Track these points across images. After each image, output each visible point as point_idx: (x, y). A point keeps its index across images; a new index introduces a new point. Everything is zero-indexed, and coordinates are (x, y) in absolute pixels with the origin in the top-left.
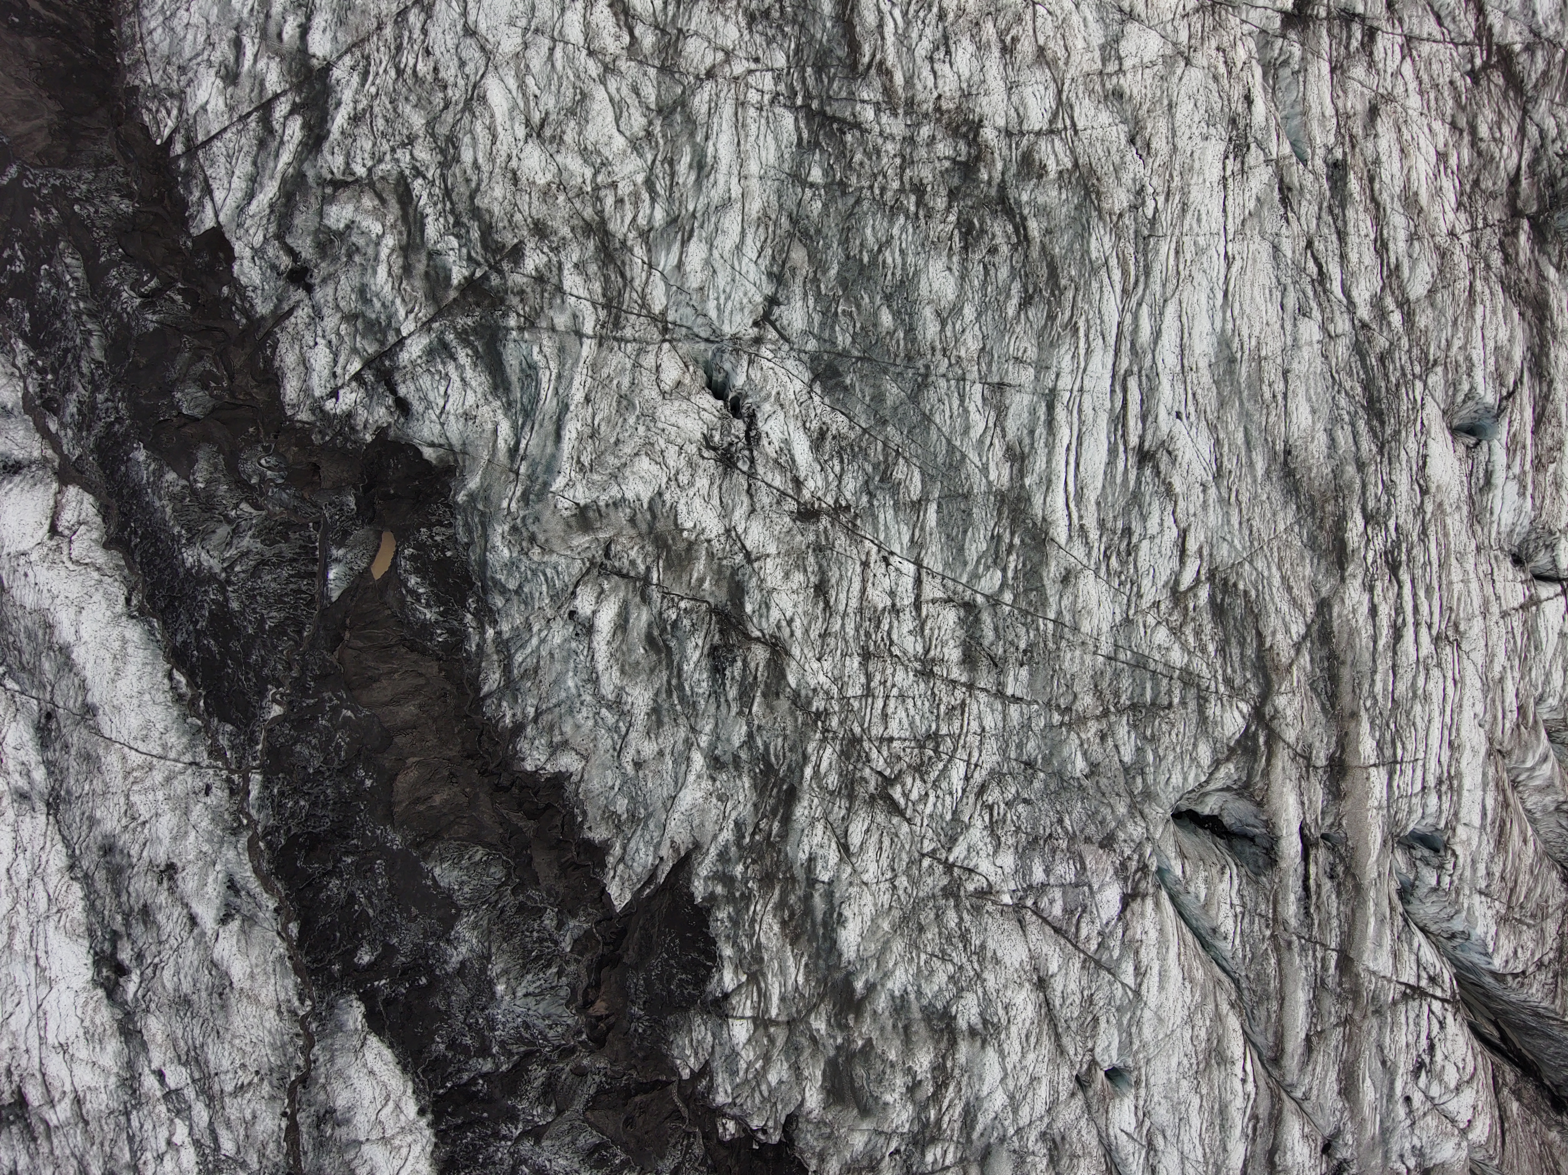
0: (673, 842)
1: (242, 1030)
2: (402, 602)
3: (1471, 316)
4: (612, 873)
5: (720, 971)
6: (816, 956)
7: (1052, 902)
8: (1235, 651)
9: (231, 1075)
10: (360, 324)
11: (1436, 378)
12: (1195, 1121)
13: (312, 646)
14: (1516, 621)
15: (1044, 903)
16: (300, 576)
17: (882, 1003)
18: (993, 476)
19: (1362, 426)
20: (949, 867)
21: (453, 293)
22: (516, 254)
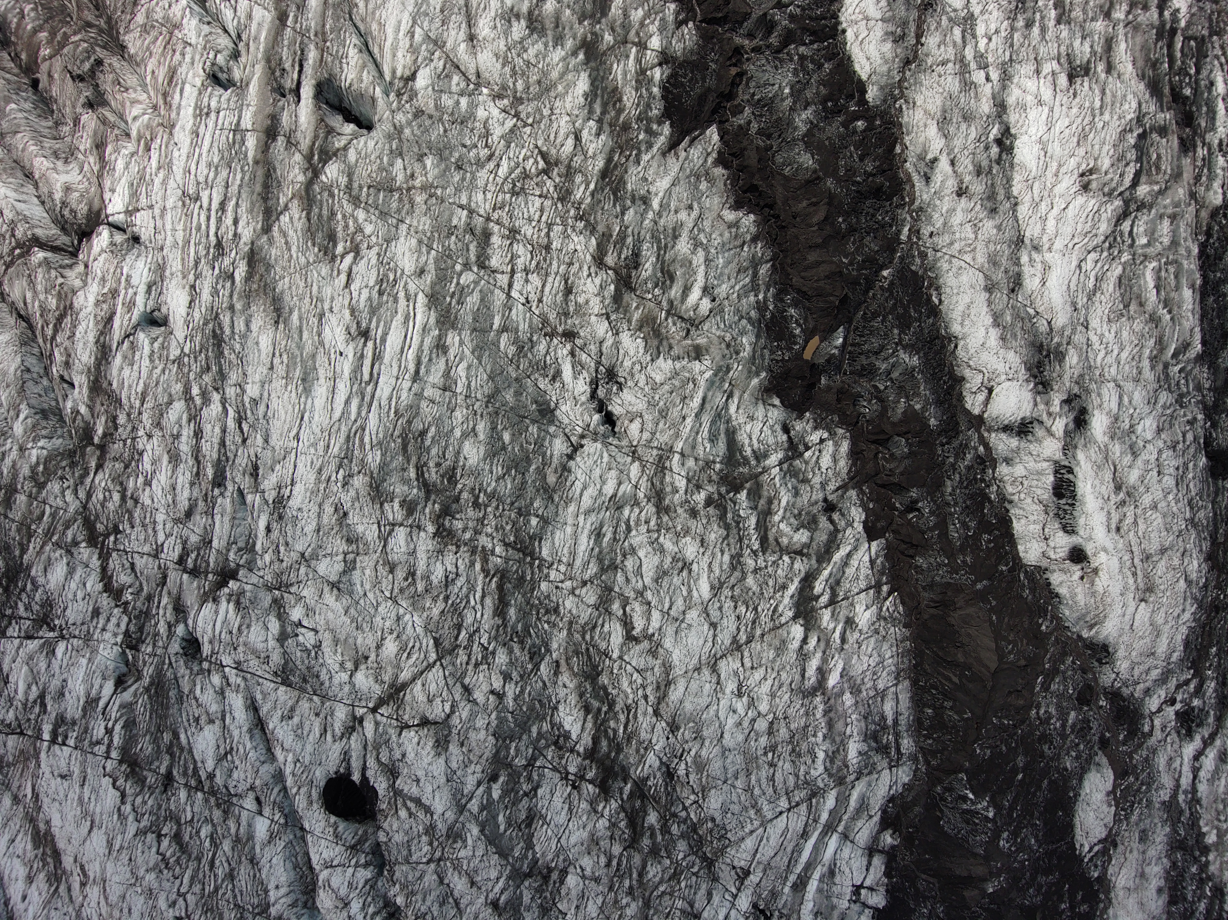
1: (937, 96)
2: (806, 320)
3: (146, 386)
4: (715, 147)
5: (662, 79)
6: (605, 78)
7: (458, 84)
8: (325, 212)
9: (949, 72)
10: (801, 476)
11: (174, 353)
13: (860, 304)
14: (143, 201)
15: (463, 84)
16: (859, 345)
17: (570, 44)
18: (457, 339)
19: (227, 331)
20: (517, 115)
21: (748, 485)
22: (709, 502)
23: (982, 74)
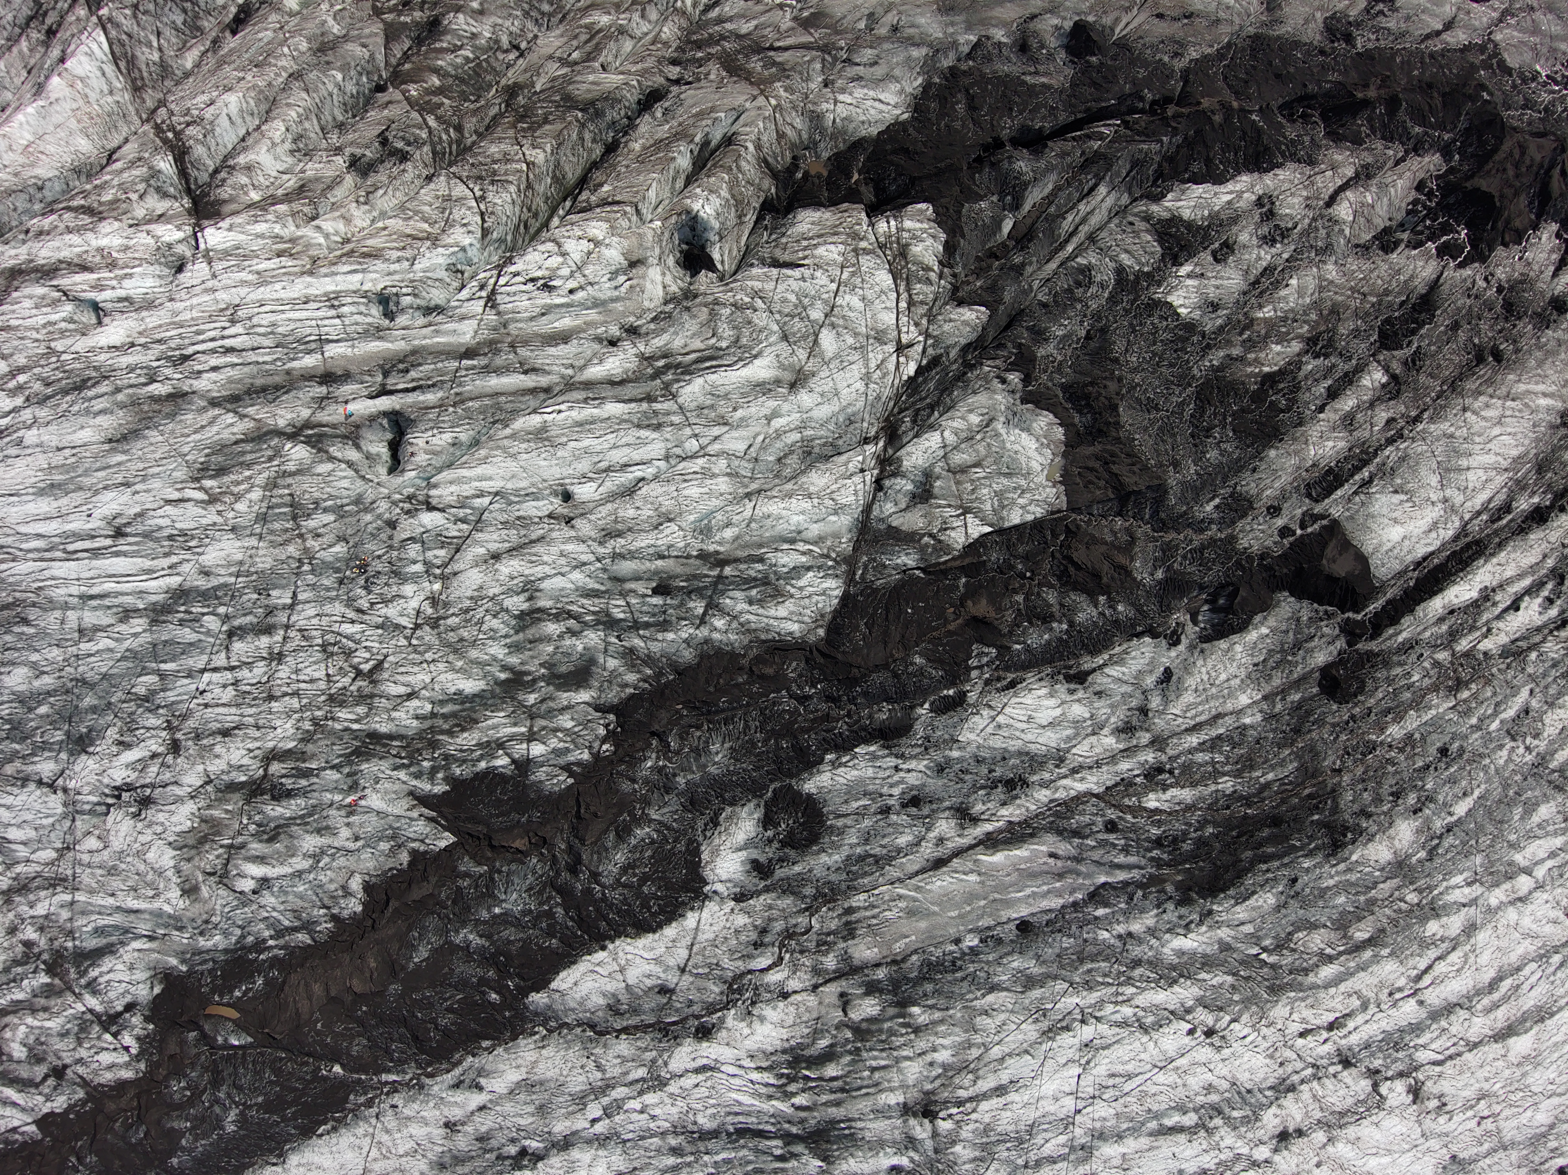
0: (408, 809)
1: (557, 1069)
2: (252, 998)
4: (431, 846)
5: (496, 768)
6: (486, 706)
7: (436, 557)
8: (249, 457)
9: (589, 1076)
10: (83, 1036)
11: (58, 345)
12: (586, 442)
14: (218, 266)
15: (438, 562)
17: (514, 660)
18: (139, 629)
19: (90, 393)
20: (417, 626)
21: (57, 981)
22: (28, 944)
23: (598, 1113)
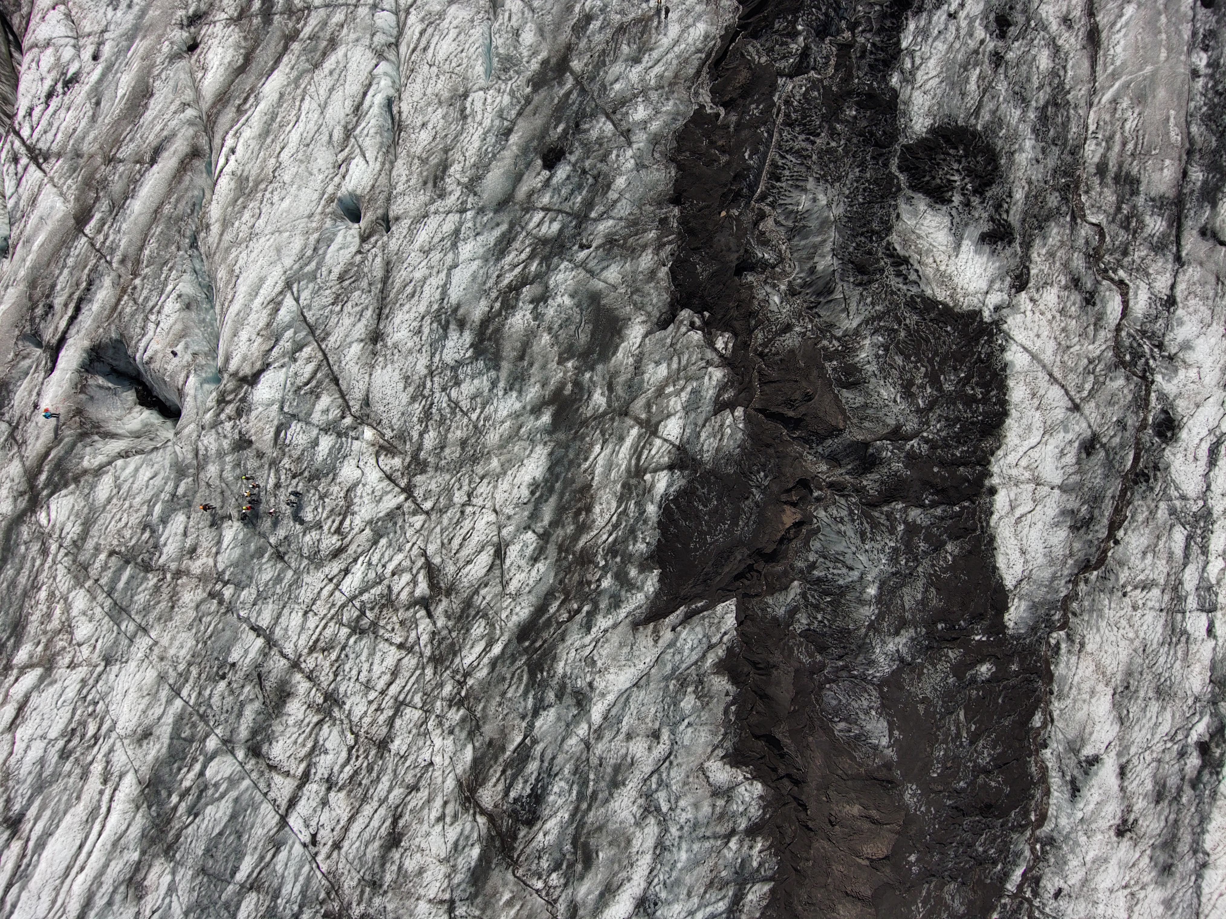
0: (656, 642)
1: (1123, 643)
4: (725, 639)
5: (667, 496)
7: (326, 410)
8: (23, 580)
9: (1150, 604)
12: (294, 137)
15: (335, 413)
17: (533, 391)
20: (408, 490)
23: (1203, 620)
